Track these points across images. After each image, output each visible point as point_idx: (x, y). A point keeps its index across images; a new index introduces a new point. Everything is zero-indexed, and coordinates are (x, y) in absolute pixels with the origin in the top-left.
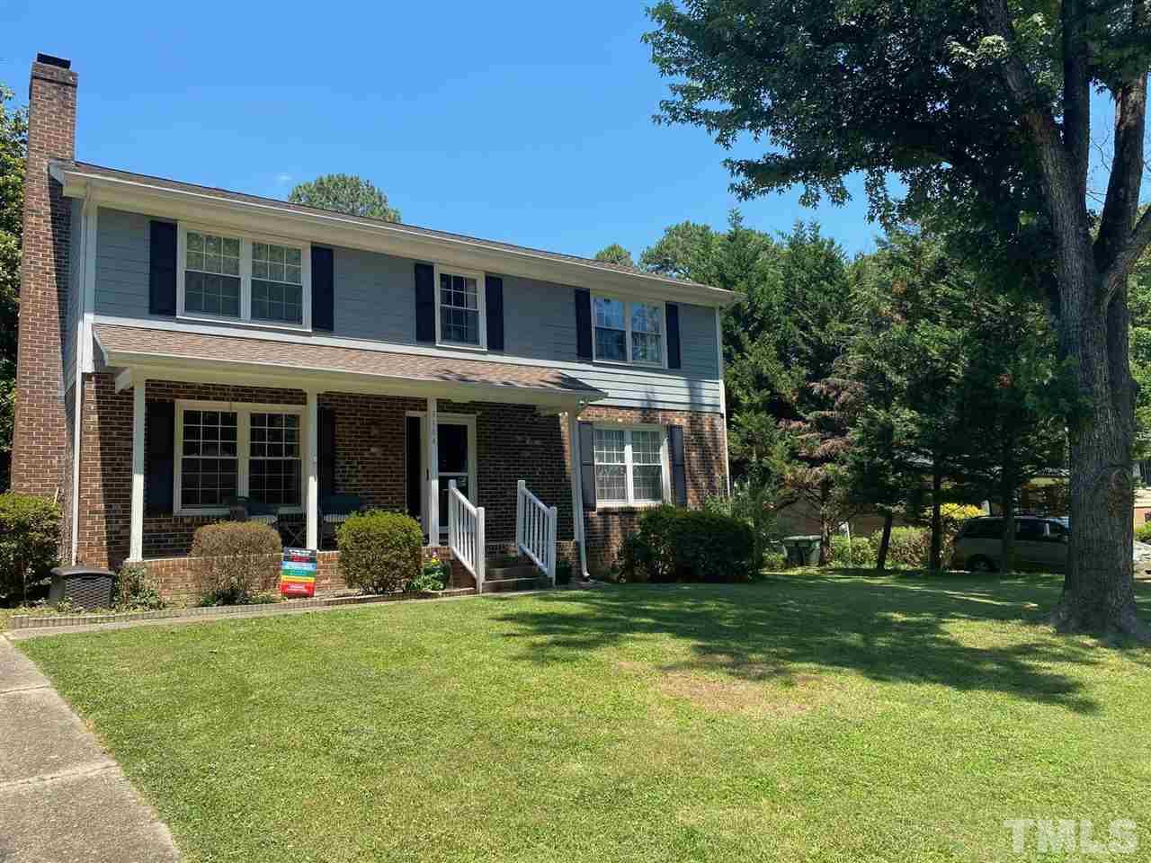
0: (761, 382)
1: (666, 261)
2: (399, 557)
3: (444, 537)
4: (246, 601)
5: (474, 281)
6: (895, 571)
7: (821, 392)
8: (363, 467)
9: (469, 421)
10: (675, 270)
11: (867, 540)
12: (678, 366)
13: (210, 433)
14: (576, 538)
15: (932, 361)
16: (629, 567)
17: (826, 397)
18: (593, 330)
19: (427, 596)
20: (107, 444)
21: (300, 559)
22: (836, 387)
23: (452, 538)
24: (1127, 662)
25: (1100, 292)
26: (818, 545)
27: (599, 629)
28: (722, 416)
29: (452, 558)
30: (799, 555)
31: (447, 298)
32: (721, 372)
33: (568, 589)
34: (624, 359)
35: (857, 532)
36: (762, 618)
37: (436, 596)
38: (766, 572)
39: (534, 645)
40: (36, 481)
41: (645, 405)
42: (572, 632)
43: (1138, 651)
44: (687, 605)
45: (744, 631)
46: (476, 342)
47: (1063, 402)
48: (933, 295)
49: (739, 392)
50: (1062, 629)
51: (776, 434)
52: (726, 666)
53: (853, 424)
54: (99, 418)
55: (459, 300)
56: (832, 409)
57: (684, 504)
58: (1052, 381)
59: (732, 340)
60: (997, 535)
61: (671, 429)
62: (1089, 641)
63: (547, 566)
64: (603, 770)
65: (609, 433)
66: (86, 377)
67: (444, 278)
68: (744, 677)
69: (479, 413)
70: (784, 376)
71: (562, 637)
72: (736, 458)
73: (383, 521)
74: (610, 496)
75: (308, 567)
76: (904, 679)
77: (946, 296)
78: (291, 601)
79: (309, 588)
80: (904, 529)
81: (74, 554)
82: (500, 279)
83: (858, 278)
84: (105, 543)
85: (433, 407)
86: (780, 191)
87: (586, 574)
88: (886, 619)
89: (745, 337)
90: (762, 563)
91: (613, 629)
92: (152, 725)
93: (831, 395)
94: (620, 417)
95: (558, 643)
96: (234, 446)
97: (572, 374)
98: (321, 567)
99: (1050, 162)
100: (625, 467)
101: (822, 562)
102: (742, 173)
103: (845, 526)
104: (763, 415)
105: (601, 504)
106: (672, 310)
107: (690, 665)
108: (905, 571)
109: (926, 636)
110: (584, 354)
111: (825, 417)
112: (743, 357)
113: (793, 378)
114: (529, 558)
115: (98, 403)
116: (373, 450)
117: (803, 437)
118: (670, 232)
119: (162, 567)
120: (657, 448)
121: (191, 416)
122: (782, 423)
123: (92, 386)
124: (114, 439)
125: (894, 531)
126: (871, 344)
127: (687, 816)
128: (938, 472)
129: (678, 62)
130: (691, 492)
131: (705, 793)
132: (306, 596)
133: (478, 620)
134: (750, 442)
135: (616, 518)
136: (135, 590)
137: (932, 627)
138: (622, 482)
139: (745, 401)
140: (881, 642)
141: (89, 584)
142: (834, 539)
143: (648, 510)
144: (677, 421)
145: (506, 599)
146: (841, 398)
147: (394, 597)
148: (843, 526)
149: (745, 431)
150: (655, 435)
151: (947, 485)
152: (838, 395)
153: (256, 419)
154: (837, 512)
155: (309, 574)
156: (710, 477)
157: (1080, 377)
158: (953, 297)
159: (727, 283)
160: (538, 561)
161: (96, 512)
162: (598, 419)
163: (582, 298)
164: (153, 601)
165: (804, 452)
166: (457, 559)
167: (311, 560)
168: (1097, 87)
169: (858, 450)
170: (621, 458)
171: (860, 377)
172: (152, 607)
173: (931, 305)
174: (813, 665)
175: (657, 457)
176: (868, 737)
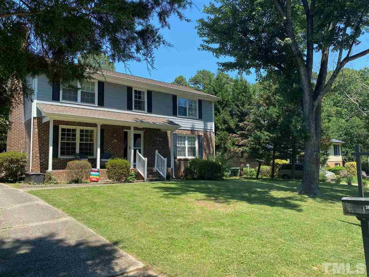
0: (225, 122)
1: (197, 81)
2: (124, 171)
3: (135, 166)
4: (81, 183)
5: (144, 92)
6: (261, 178)
7: (242, 126)
8: (112, 146)
9: (142, 133)
10: (200, 84)
11: (254, 169)
12: (201, 118)
13: (69, 135)
14: (172, 167)
15: (274, 118)
16: (186, 175)
17: (243, 127)
18: (177, 107)
19: (131, 182)
20: (40, 137)
21: (95, 171)
22: (246, 124)
23: (137, 166)
24: (313, 201)
25: (313, 106)
26: (240, 170)
27: (180, 191)
28: (213, 132)
29: (137, 172)
30: (234, 173)
31: (136, 97)
32: (213, 120)
33: (170, 181)
34: (186, 115)
35: (251, 167)
36: (224, 189)
37: (133, 182)
38: (224, 178)
39: (165, 194)
40: (16, 147)
41: (192, 129)
42: (174, 191)
43: (317, 199)
44: (203, 186)
45: (218, 192)
46: (144, 110)
47: (303, 134)
48: (275, 99)
49: (219, 125)
50: (300, 193)
51: (229, 138)
52: (214, 200)
53: (251, 136)
54: (38, 130)
55: (140, 98)
56: (245, 131)
57: (202, 158)
58: (300, 129)
59: (217, 109)
60: (290, 169)
61: (199, 136)
62: (306, 196)
63: (164, 174)
64: (186, 221)
65: (181, 137)
66: (34, 118)
67: (135, 91)
68: (218, 202)
69: (144, 131)
70: (231, 120)
71: (171, 193)
72: (217, 144)
73: (119, 161)
74: (181, 155)
75: (97, 173)
76: (258, 204)
77: (278, 99)
78: (93, 183)
79: (97, 179)
80: (265, 166)
81: (31, 169)
82: (151, 92)
83: (254, 92)
84: (39, 165)
85: (132, 129)
86: (232, 71)
87: (174, 177)
88: (256, 190)
89: (221, 109)
90: (223, 175)
91: (185, 191)
92: (76, 210)
93: (245, 127)
94: (184, 133)
95: (171, 194)
96: (75, 138)
97: (171, 120)
98: (101, 174)
99: (302, 71)
100: (185, 147)
101: (241, 175)
102: (221, 66)
103: (248, 165)
104: (225, 132)
105: (178, 157)
106: (200, 102)
107: (205, 199)
108: (264, 178)
109: (265, 194)
110: (175, 114)
111: (243, 133)
112: (220, 115)
113: (234, 121)
114: (159, 173)
115: (38, 126)
116: (114, 141)
117: (236, 139)
118: (199, 72)
119: (57, 172)
120: (195, 141)
121: (63, 130)
122: (231, 135)
123: (36, 121)
124: (42, 136)
125: (261, 167)
126: (257, 113)
127: (205, 229)
128: (275, 150)
129: (205, 34)
130: (204, 155)
131: (209, 225)
132: (96, 182)
133: (148, 188)
134: (221, 140)
135: (183, 161)
136: (50, 179)
137: (267, 192)
138: (184, 151)
139: (220, 127)
140: (253, 196)
141: (38, 177)
142: (244, 169)
143: (192, 159)
144: (200, 134)
145: (154, 183)
146: (247, 128)
147: (122, 182)
148: (247, 165)
149: (220, 136)
150: (194, 138)
151: (277, 154)
152: (247, 127)
153: (82, 131)
154: (245, 161)
155: (98, 175)
156: (209, 150)
157: (307, 128)
158: (280, 100)
159: (216, 93)
160: (161, 173)
161: (37, 157)
162: (178, 133)
163: (174, 98)
164: (55, 182)
165: (236, 143)
166: (138, 172)
167: (98, 172)
168: (315, 51)
169: (252, 143)
170: (184, 144)
171: (253, 122)
172: (55, 184)
173: (274, 102)
174: (235, 200)
175: (195, 144)
176: (247, 216)
